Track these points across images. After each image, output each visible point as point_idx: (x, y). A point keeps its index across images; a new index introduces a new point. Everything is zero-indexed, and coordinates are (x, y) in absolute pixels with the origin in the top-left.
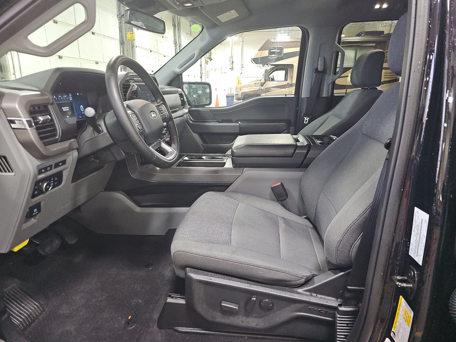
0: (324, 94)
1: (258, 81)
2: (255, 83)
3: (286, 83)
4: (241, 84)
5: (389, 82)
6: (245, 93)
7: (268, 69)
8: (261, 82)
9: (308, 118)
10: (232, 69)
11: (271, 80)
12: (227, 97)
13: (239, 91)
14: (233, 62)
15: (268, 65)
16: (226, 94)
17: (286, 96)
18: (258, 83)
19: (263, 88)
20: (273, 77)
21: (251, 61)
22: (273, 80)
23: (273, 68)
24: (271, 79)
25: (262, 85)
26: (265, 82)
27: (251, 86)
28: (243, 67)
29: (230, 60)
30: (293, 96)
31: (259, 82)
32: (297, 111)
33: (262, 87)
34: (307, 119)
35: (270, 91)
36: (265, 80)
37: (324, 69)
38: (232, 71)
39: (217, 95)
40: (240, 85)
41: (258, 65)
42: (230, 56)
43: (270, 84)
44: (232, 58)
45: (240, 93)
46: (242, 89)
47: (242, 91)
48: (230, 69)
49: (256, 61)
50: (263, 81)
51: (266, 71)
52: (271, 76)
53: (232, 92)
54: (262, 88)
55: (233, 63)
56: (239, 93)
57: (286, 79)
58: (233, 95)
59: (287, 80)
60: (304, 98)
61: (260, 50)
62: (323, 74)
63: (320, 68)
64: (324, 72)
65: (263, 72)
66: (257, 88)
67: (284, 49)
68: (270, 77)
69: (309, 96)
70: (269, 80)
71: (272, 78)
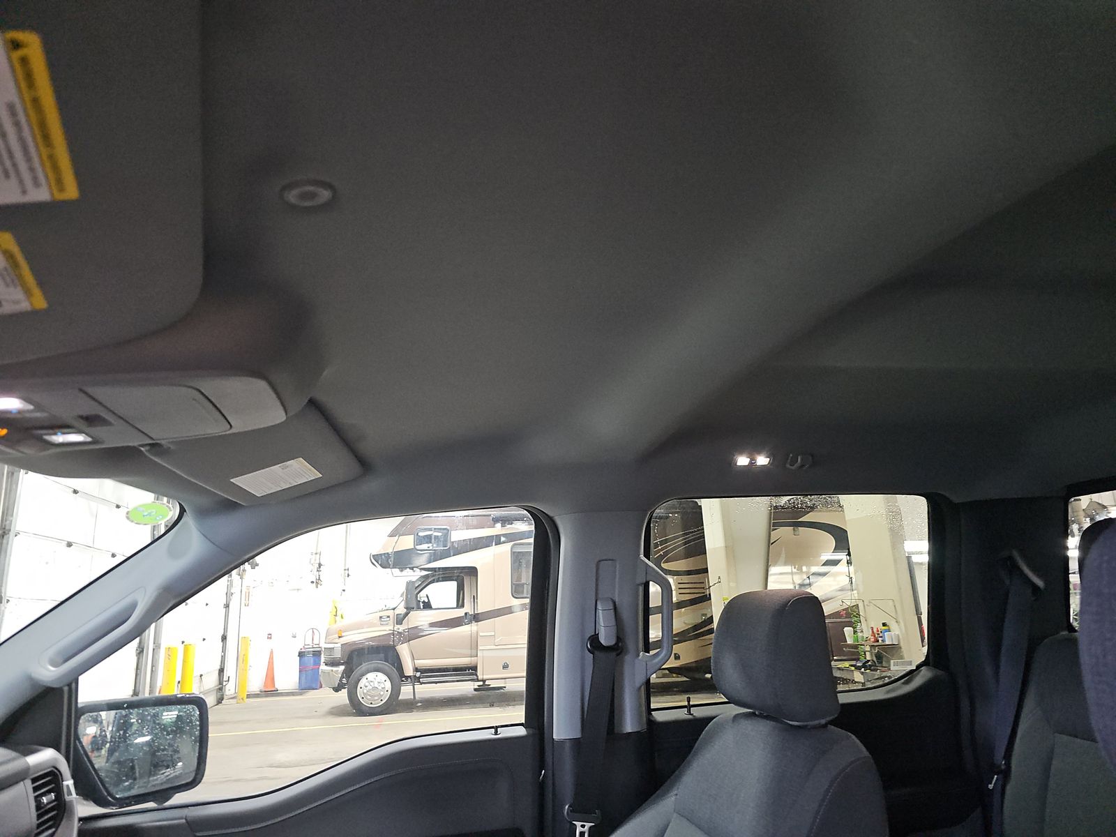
0: (629, 725)
1: (387, 610)
2: (381, 617)
3: (460, 613)
4: (342, 617)
5: (693, 602)
6: (354, 643)
7: (414, 579)
8: (397, 612)
9: (588, 825)
10: (317, 582)
11: (422, 607)
12: (301, 655)
13: (337, 641)
14: (320, 565)
15: (415, 569)
16: (298, 646)
17: (496, 733)
18: (388, 617)
19: (401, 628)
20: (428, 597)
21: (371, 560)
22: (427, 606)
23: (426, 577)
24: (422, 605)
25: (400, 620)
26: (407, 614)
27: (370, 625)
28: (348, 575)
29: (312, 562)
30: (521, 731)
31: (390, 613)
32: (541, 786)
33: (399, 626)
34: (583, 826)
35: (422, 634)
36: (407, 608)
37: (619, 639)
38: (317, 587)
39: (272, 653)
40: (341, 623)
41: (388, 570)
42: (314, 552)
43: (421, 618)
44: (318, 555)
45: (339, 645)
46: (343, 634)
47: (343, 640)
48: (312, 582)
49: (382, 560)
50: (401, 610)
51: (409, 584)
52: (422, 596)
53: (316, 641)
54: (399, 629)
55: (320, 567)
56: (336, 645)
57: (460, 604)
58: (319, 649)
59: (463, 606)
60: (562, 742)
61: (391, 535)
62: (618, 655)
63: (605, 639)
64: (618, 648)
65: (403, 589)
66: (387, 629)
67: (452, 532)
68: (419, 599)
69: (578, 735)
70: (419, 608)
71: (426, 601)
